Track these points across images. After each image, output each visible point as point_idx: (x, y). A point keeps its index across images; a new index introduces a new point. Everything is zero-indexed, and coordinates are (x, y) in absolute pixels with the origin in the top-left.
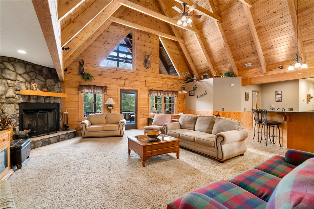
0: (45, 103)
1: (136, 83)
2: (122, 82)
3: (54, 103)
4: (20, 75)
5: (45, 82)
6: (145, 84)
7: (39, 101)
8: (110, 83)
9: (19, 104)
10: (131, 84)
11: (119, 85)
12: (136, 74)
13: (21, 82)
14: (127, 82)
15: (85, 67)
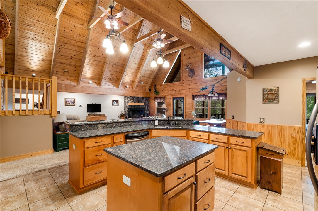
0: (138, 108)
1: (183, 91)
2: (174, 92)
3: (142, 108)
4: (129, 98)
5: (138, 99)
6: (189, 91)
7: (135, 107)
8: (167, 94)
9: (129, 108)
10: (179, 93)
11: (172, 95)
12: (182, 84)
13: (129, 100)
14: (177, 92)
15: (157, 87)
